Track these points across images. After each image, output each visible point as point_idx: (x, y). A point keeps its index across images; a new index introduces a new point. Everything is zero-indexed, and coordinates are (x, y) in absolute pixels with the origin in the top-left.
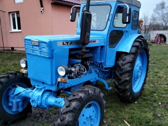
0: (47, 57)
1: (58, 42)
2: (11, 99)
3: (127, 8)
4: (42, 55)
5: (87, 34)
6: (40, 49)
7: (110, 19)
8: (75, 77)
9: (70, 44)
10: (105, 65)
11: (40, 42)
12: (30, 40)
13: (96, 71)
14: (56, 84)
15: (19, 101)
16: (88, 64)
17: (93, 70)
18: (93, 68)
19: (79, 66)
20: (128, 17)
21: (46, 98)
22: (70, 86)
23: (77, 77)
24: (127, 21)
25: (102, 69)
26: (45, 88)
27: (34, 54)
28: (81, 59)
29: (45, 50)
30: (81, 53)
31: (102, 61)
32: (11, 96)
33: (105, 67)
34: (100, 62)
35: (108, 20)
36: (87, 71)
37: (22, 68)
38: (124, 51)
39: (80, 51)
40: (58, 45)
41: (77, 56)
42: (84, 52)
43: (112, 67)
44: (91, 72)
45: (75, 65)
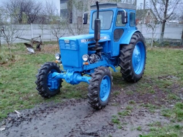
0: (76, 49)
1: (81, 40)
2: (50, 81)
3: (124, 13)
4: (72, 49)
5: (99, 33)
6: (70, 45)
7: (113, 21)
8: (92, 63)
9: (88, 41)
10: (112, 55)
11: (70, 41)
12: (63, 40)
13: (106, 59)
14: (81, 67)
15: (56, 82)
16: (100, 54)
17: (104, 59)
18: (104, 57)
19: (94, 55)
20: (125, 19)
21: (76, 77)
22: (89, 69)
23: (93, 63)
24: (125, 22)
25: (110, 57)
26: (74, 70)
27: (66, 49)
28: (95, 50)
29: (74, 46)
30: (95, 46)
31: (110, 52)
32: (50, 78)
33: (112, 56)
34: (108, 52)
35: (112, 22)
36: (100, 59)
37: (57, 59)
38: (125, 43)
39: (95, 45)
40: (82, 42)
41: (93, 49)
42: (97, 45)
43: (117, 55)
44: (102, 60)
45: (92, 55)
